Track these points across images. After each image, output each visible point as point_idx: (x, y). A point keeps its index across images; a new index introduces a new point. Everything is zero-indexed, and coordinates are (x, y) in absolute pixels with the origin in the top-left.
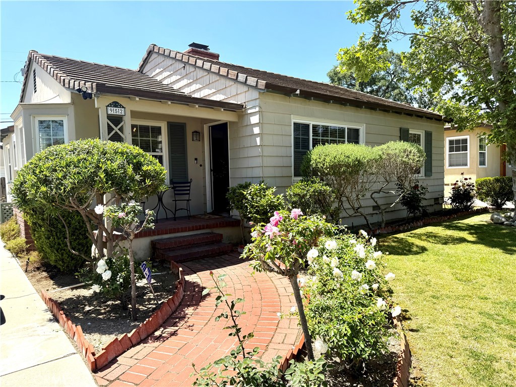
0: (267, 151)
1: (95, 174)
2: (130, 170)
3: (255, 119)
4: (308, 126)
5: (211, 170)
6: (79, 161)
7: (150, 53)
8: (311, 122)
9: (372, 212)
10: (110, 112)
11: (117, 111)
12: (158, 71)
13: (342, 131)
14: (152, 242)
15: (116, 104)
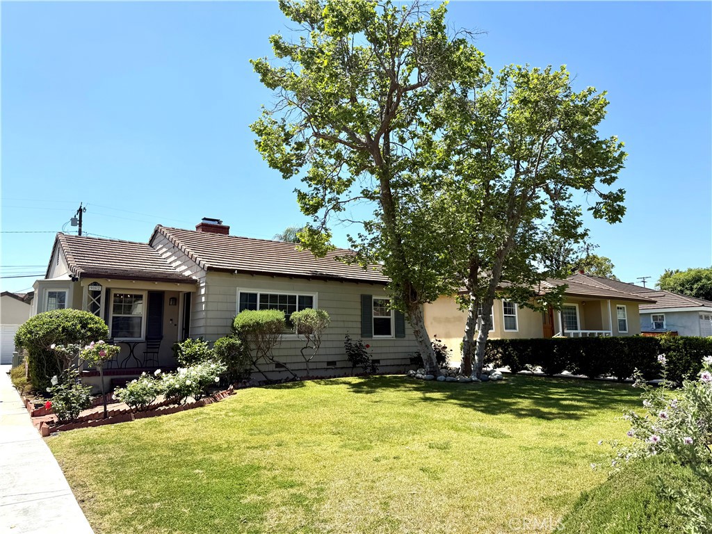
0: (210, 315)
1: (57, 329)
2: (79, 326)
3: (203, 291)
4: (256, 295)
5: (183, 329)
6: (50, 322)
7: (156, 232)
8: (259, 292)
9: (326, 367)
10: (90, 289)
11: (97, 288)
12: (160, 246)
13: (292, 298)
14: (112, 380)
15: (95, 284)
